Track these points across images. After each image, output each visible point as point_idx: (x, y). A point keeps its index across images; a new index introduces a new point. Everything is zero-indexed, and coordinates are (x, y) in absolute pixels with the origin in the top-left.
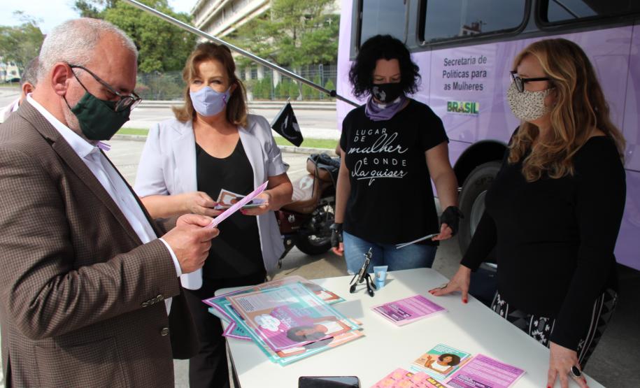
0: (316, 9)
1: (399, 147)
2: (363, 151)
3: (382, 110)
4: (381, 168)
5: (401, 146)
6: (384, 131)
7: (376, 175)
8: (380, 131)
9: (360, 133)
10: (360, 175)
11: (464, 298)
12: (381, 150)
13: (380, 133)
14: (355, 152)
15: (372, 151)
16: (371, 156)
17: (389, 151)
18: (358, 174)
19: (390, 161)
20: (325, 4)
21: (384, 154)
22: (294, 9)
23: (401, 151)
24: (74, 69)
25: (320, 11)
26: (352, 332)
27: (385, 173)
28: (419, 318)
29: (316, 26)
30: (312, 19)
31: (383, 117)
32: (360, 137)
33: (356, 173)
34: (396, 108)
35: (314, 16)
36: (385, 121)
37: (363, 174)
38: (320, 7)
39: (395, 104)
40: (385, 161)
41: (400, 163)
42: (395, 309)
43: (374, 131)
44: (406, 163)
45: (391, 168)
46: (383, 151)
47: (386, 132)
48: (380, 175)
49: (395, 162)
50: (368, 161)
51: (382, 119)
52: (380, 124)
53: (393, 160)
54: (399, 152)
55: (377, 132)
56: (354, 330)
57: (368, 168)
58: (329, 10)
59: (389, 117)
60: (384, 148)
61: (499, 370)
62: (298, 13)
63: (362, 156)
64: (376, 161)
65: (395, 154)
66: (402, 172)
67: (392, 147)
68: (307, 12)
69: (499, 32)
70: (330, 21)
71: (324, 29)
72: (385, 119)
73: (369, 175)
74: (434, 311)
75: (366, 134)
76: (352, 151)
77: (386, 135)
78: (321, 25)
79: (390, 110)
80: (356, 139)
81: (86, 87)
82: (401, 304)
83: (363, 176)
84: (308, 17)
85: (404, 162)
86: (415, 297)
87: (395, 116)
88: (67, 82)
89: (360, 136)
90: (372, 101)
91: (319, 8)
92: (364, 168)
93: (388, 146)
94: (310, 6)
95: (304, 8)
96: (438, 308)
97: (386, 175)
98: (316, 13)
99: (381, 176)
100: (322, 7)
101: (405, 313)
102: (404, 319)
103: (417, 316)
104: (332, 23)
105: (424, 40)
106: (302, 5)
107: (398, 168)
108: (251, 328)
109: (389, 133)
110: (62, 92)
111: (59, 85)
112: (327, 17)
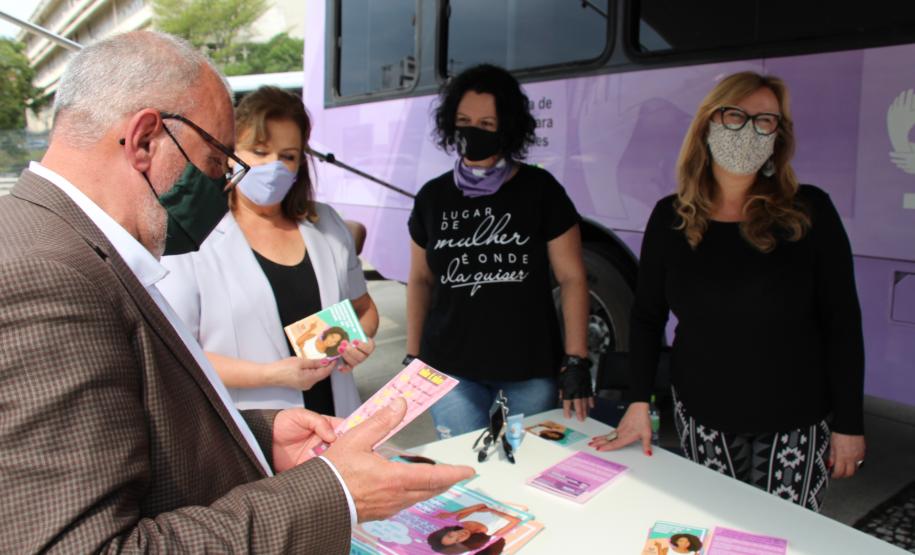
0: (225, 34)
1: (516, 236)
2: (459, 244)
3: (481, 179)
4: (491, 268)
5: (519, 234)
6: (488, 211)
7: (482, 279)
8: (482, 212)
9: (448, 216)
10: (457, 280)
11: (647, 449)
12: (488, 241)
13: (483, 216)
14: (447, 246)
15: (474, 242)
16: (473, 252)
17: (502, 242)
18: (454, 278)
19: (505, 258)
20: (238, 28)
21: (494, 248)
22: (191, 35)
23: (520, 241)
24: (168, 122)
25: (230, 38)
26: (525, 525)
27: (497, 276)
28: (601, 487)
29: (225, 60)
30: (218, 50)
31: (485, 190)
32: (450, 222)
33: (449, 278)
34: (502, 175)
35: (222, 45)
36: (487, 196)
37: (461, 278)
38: (231, 31)
39: (498, 169)
40: (498, 258)
41: (520, 259)
42: (562, 479)
43: (472, 213)
44: (529, 259)
45: (507, 267)
46: (493, 242)
47: (492, 213)
48: (489, 279)
49: (512, 258)
50: (469, 259)
51: (482, 193)
52: (481, 202)
53: (510, 255)
54: (518, 243)
55: (477, 213)
56: (525, 521)
57: (469, 270)
58: (244, 37)
59: (494, 189)
60: (493, 238)
61: (755, 545)
62: (198, 42)
63: (459, 252)
64: (483, 259)
65: (512, 247)
66: (521, 273)
67: (505, 236)
68: (211, 40)
69: (569, 64)
70: (245, 54)
71: (238, 64)
72: (488, 193)
73: (472, 280)
74: (616, 472)
75: (460, 218)
76: (441, 244)
77: (493, 217)
78: (232, 59)
79: (493, 178)
80: (444, 226)
81: (186, 152)
82: (564, 468)
83: (461, 283)
84: (212, 46)
85: (525, 258)
86: (576, 456)
87: (503, 188)
88: (152, 144)
89: (451, 220)
90: (463, 166)
91: (228, 34)
92: (463, 269)
93: (500, 235)
94: (216, 29)
95: (207, 34)
96: (619, 467)
97: (499, 279)
98: (224, 41)
99: (491, 280)
100: (234, 32)
101: (580, 483)
102: (583, 491)
103: (598, 484)
104: (249, 56)
105: (447, 77)
106: (203, 29)
107: (516, 267)
108: (367, 545)
109: (498, 214)
110: (143, 166)
111: (141, 152)
112: (240, 48)
